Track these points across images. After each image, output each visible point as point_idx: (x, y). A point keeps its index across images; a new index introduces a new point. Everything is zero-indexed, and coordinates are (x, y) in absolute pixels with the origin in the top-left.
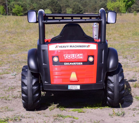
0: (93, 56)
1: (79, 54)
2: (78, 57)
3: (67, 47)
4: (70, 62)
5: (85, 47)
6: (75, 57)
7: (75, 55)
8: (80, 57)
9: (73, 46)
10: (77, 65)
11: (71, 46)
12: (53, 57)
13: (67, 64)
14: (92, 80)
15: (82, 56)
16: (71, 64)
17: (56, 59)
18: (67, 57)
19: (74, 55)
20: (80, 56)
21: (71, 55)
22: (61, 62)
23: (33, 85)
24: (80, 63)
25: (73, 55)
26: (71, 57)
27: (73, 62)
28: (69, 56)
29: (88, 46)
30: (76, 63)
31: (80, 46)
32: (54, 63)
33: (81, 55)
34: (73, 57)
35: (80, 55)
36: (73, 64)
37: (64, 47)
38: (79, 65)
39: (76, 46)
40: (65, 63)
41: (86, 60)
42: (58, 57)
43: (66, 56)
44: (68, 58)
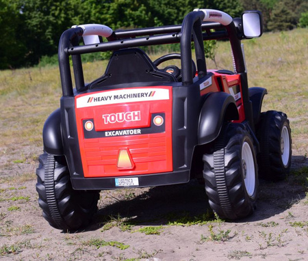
0: (162, 114)
1: (132, 113)
2: (131, 119)
3: (109, 98)
4: (115, 131)
5: (145, 95)
6: (125, 119)
7: (125, 115)
8: (134, 119)
9: (121, 97)
10: (130, 134)
11: (116, 97)
12: (84, 121)
13: (110, 133)
14: (164, 165)
15: (138, 116)
16: (117, 133)
17: (89, 126)
18: (109, 119)
19: (123, 115)
20: (134, 116)
21: (117, 116)
22: (99, 131)
23: (54, 181)
24: (135, 131)
25: (120, 114)
26: (117, 120)
27: (121, 130)
28: (113, 118)
29: (151, 94)
30: (128, 131)
31: (135, 96)
32: (87, 134)
33: (136, 113)
34: (121, 118)
35: (134, 113)
36: (121, 134)
37: (103, 99)
38: (134, 134)
39: (126, 96)
40: (106, 133)
41: (146, 123)
42: (92, 120)
43: (106, 117)
44: (111, 121)
